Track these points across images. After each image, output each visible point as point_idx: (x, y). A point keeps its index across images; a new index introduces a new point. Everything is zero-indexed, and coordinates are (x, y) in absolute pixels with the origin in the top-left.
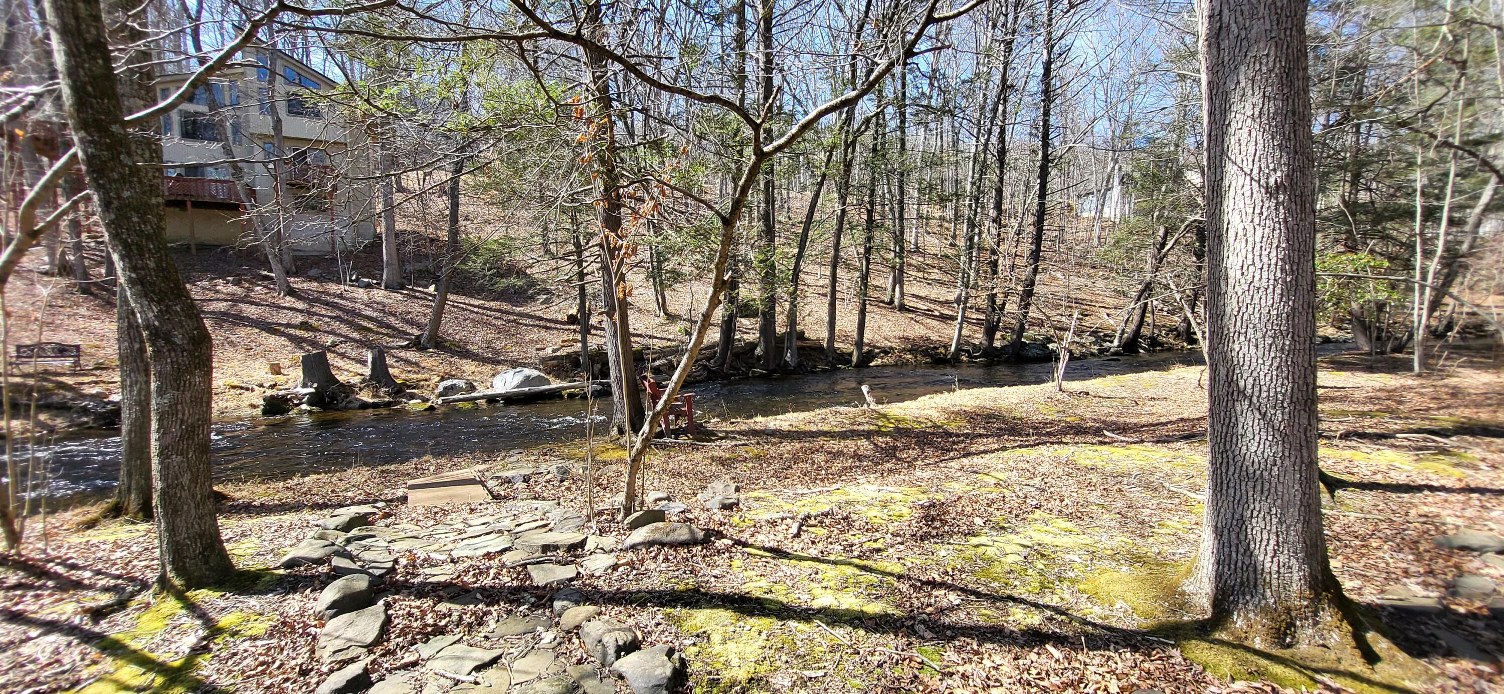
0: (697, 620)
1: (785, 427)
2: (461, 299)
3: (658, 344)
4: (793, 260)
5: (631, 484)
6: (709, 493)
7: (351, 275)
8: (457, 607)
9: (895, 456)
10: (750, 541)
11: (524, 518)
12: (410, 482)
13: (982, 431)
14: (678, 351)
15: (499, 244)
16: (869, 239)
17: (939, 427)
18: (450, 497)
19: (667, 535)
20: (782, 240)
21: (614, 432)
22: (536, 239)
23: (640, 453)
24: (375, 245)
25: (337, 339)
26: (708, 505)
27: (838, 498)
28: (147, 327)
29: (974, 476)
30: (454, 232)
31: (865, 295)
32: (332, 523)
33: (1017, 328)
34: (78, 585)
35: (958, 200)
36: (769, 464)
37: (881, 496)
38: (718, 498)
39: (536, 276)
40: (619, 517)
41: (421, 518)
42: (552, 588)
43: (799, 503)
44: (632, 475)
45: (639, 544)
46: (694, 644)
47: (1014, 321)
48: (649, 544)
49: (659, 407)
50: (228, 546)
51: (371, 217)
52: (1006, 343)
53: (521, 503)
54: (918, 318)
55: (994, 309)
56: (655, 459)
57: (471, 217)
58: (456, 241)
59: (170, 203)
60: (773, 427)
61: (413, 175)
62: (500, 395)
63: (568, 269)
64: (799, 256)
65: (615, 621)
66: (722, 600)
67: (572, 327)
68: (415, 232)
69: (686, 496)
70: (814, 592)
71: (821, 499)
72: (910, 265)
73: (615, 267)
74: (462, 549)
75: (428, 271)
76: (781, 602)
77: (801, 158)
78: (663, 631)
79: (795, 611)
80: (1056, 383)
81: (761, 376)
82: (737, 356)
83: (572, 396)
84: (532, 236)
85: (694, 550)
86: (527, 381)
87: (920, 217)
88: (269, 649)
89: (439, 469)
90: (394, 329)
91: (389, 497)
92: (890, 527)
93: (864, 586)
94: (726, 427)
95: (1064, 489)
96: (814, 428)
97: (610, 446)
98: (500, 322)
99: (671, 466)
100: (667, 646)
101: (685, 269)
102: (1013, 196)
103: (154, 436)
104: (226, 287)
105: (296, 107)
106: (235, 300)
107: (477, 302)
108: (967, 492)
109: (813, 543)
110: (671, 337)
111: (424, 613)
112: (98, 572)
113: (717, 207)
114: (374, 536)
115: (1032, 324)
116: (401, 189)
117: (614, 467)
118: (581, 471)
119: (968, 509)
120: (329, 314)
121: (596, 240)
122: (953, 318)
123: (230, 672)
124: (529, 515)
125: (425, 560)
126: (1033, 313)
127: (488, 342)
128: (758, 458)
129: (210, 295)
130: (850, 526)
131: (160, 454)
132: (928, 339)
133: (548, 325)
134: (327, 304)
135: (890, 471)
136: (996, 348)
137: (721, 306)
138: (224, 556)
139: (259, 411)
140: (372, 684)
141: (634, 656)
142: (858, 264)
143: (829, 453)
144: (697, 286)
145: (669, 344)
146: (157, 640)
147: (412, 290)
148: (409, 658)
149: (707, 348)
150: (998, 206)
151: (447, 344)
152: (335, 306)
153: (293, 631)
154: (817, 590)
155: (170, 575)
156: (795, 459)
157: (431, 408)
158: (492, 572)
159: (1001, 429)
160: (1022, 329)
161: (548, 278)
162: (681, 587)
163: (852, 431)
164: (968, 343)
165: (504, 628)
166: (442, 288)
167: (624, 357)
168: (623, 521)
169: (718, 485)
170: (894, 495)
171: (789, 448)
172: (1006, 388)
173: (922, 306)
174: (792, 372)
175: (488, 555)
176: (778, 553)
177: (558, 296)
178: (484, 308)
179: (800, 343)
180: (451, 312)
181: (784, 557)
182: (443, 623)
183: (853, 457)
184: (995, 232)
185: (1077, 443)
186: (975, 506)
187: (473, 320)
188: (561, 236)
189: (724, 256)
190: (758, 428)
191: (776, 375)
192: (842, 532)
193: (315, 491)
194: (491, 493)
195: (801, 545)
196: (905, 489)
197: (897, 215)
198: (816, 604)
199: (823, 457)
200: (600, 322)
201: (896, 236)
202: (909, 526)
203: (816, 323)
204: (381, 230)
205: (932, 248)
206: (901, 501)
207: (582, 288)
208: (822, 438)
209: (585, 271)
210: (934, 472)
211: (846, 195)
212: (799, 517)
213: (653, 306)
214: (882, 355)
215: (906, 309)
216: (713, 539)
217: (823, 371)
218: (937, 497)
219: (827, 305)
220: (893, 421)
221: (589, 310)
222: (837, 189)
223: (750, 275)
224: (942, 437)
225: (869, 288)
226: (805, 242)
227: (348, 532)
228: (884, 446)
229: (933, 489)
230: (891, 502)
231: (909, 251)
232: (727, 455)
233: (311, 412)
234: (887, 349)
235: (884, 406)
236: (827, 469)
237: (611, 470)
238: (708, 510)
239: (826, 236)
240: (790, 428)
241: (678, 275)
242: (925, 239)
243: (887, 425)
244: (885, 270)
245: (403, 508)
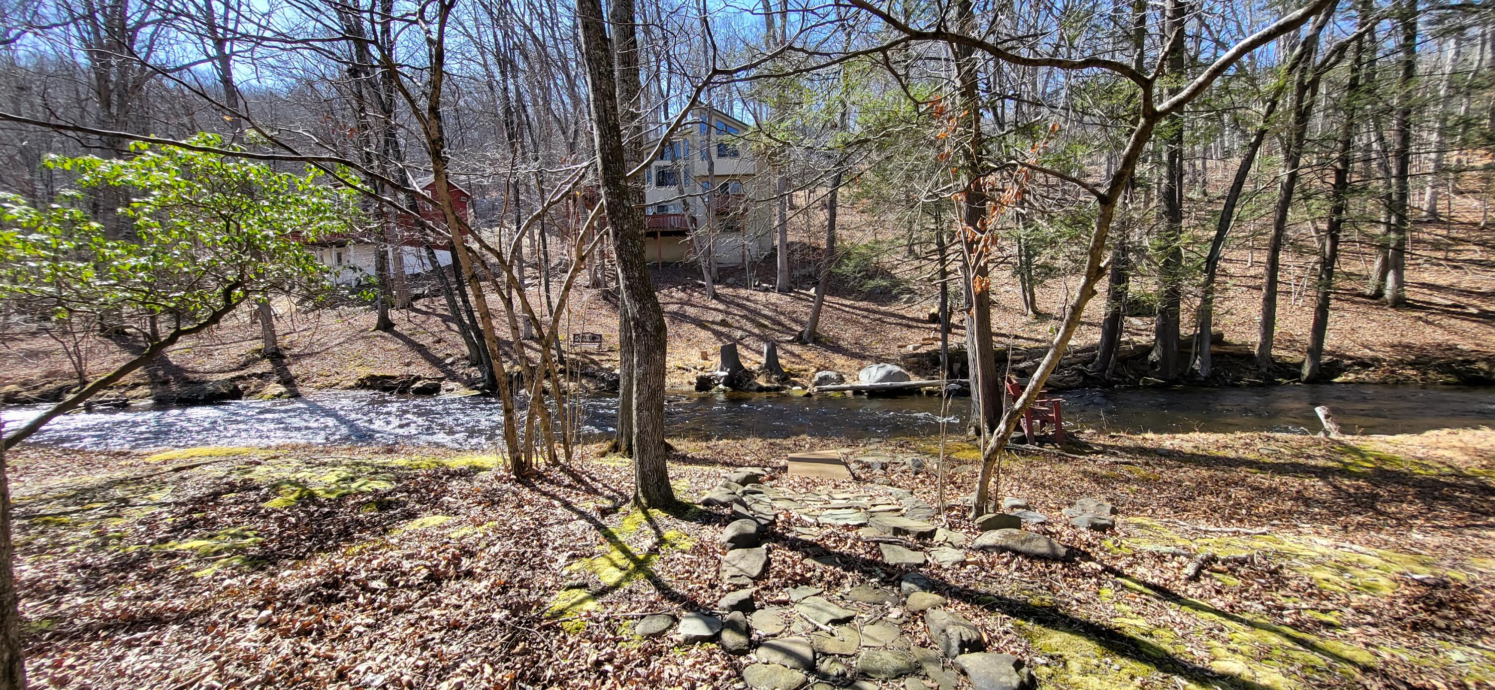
0: (1053, 641)
1: (1188, 448)
2: (836, 300)
3: (1023, 344)
4: (1209, 246)
5: (984, 484)
6: (1076, 510)
7: (755, 282)
8: (820, 565)
9: (1373, 507)
10: (1126, 572)
11: (879, 500)
12: (790, 455)
14: (1043, 351)
15: (870, 248)
16: (1338, 210)
17: (1467, 477)
18: (820, 472)
19: (1023, 543)
20: (1193, 222)
21: (972, 432)
22: (901, 241)
23: (994, 452)
24: (772, 256)
25: (744, 334)
26: (1074, 522)
27: (1263, 544)
28: (633, 319)
30: (832, 240)
31: (1328, 286)
32: (735, 477)
34: (595, 492)
36: (1161, 491)
37: (1339, 555)
38: (1087, 516)
39: (900, 276)
40: (971, 516)
41: (796, 485)
42: (900, 569)
43: (1199, 541)
44: (986, 475)
45: (990, 547)
46: (1047, 665)
48: (1001, 549)
49: (1017, 406)
50: (672, 482)
51: (770, 232)
53: (878, 487)
54: (1431, 318)
56: (1017, 465)
57: (846, 225)
58: (833, 248)
59: (649, 234)
60: (1169, 447)
61: (801, 193)
62: (864, 388)
63: (931, 268)
64: (1218, 241)
65: (960, 616)
66: (1085, 628)
67: (933, 326)
68: (801, 242)
69: (1049, 509)
70: (1215, 651)
71: (1236, 541)
72: (1418, 241)
73: (974, 261)
74: (826, 516)
75: (810, 276)
76: (1165, 651)
77: (1226, 117)
78: (1012, 642)
79: (1185, 667)
81: (1156, 386)
82: (1123, 360)
83: (930, 393)
84: (898, 239)
85: (1054, 566)
86: (889, 376)
87: (1441, 169)
88: (692, 562)
89: (812, 446)
90: (784, 326)
91: (775, 465)
92: (1354, 599)
93: (1298, 664)
94: (1104, 440)
96: (1232, 454)
97: (966, 445)
98: (866, 321)
99: (1033, 476)
100: (1014, 658)
101: (1060, 263)
103: (635, 395)
104: (678, 294)
105: (723, 152)
106: (682, 303)
107: (848, 303)
109: (1218, 592)
110: (1040, 337)
111: (794, 564)
112: (605, 486)
114: (762, 493)
116: (792, 206)
117: (970, 468)
118: (935, 466)
120: (739, 313)
123: (669, 572)
124: (884, 498)
125: (797, 520)
127: (856, 339)
128: (1145, 480)
129: (668, 300)
130: (1281, 583)
131: (637, 409)
132: (1452, 348)
133: (910, 323)
134: (738, 305)
135: (1360, 526)
138: (669, 488)
139: (693, 388)
140: (754, 610)
141: (977, 657)
142: (1317, 245)
143: (1255, 489)
144: (1068, 279)
145: (1037, 344)
146: (632, 537)
147: (798, 292)
148: (782, 597)
149: (1084, 351)
151: (823, 340)
152: (743, 307)
153: (707, 554)
154: (1220, 650)
155: (640, 495)
156: (1201, 488)
157: (809, 395)
158: (849, 542)
161: (911, 278)
162: (1035, 601)
163: (1294, 465)
165: (857, 593)
166: (821, 290)
167: (982, 355)
168: (973, 520)
169: (1090, 504)
170: (1362, 557)
171: (1191, 474)
173: (1442, 299)
174: (1202, 384)
175: (846, 526)
176: (1164, 593)
177: (920, 295)
178: (854, 308)
179: (1215, 349)
180: (827, 311)
181: (1174, 600)
182: (808, 575)
183: (1296, 499)
187: (844, 319)
188: (926, 235)
189: (1100, 240)
190: (1148, 445)
191: (1178, 386)
192: (1266, 588)
193: (725, 452)
194: (853, 474)
195: (1200, 591)
196: (1389, 554)
197: (1394, 172)
198: (1218, 666)
199: (1245, 493)
200: (961, 321)
201: (1391, 202)
202: (1391, 604)
203: (1243, 324)
204: (777, 242)
205: (1467, 214)
206: (1376, 568)
207: (944, 287)
208: (1244, 468)
209: (948, 269)
210: (1449, 540)
211: (1299, 154)
212: (1199, 556)
213: (1020, 304)
214: (1356, 368)
215: (1408, 305)
216: (1077, 559)
217: (1251, 385)
218: (1453, 574)
219: (1261, 300)
220: (1372, 459)
221: (951, 308)
222: (1283, 149)
223: (1143, 266)
224: (1472, 492)
225: (1336, 277)
226: (1229, 221)
227: (744, 486)
228: (1352, 491)
229: (1444, 562)
230: (1358, 566)
231: (1418, 222)
232: (1104, 473)
233: (725, 391)
234: (1367, 361)
235: (1355, 437)
236: (1249, 509)
237: (966, 470)
238: (1073, 527)
239: (1263, 212)
240: (1195, 451)
241: (1051, 270)
242: (1452, 202)
243: (1360, 463)
244: (1367, 250)
245: (784, 475)
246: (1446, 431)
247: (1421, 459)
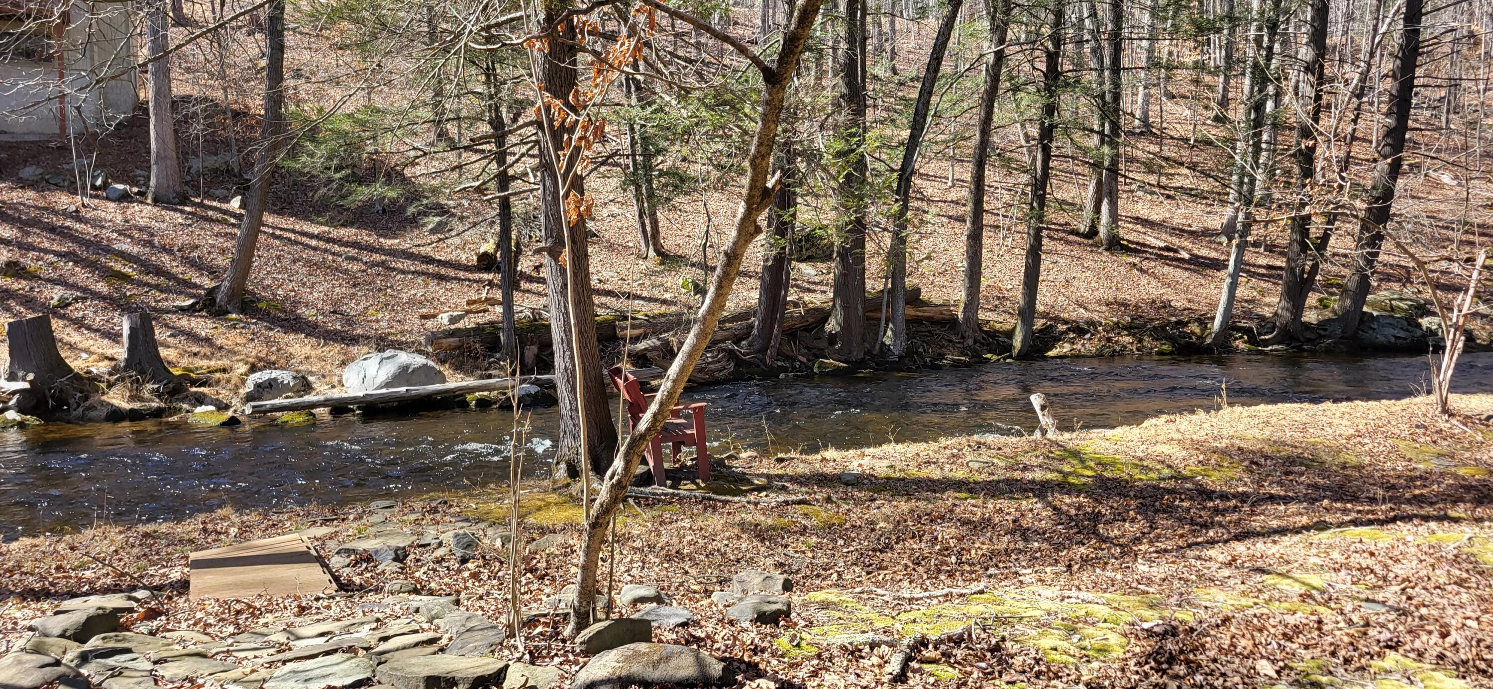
1: (881, 469)
2: (288, 222)
3: (643, 309)
4: (901, 152)
5: (588, 569)
6: (733, 591)
7: (95, 178)
9: (1095, 533)
11: (393, 627)
12: (194, 556)
13: (1275, 490)
14: (680, 324)
15: (358, 122)
16: (1050, 110)
17: (1185, 478)
18: (264, 583)
19: (655, 665)
20: (881, 114)
21: (561, 473)
22: (421, 112)
23: (607, 510)
24: (136, 124)
25: (69, 294)
26: (732, 613)
27: (981, 608)
29: (1258, 577)
30: (275, 100)
31: (1040, 219)
32: (58, 623)
33: (1352, 285)
35: (1232, 31)
36: (849, 541)
37: (1066, 609)
38: (751, 601)
39: (422, 180)
40: (567, 631)
41: (211, 620)
43: (903, 617)
44: (591, 552)
45: (602, 682)
47: (1346, 272)
48: (622, 682)
49: (643, 426)
51: (130, 71)
52: (1328, 314)
53: (390, 600)
54: (1145, 265)
55: (1304, 247)
56: (639, 524)
57: (306, 71)
58: (280, 117)
60: (857, 470)
62: (354, 400)
63: (479, 167)
64: (912, 144)
67: (486, 276)
68: (206, 99)
69: (690, 595)
71: (949, 609)
72: (1132, 160)
73: (564, 164)
74: (284, 678)
75: (229, 172)
80: (1433, 398)
81: (836, 373)
82: (791, 334)
83: (483, 404)
84: (413, 107)
86: (404, 375)
87: (1154, 63)
89: (245, 531)
90: (169, 276)
91: (157, 581)
92: (1084, 671)
94: (768, 467)
95: (1450, 611)
96: (935, 473)
97: (553, 497)
98: (355, 267)
99: (664, 540)
101: (696, 169)
102: (1349, 18)
107: (316, 229)
108: (1241, 610)
110: (667, 296)
113: (756, 50)
114: (128, 651)
115: (1388, 278)
116: (182, 21)
117: (559, 538)
118: (498, 543)
119: (1244, 643)
120: (55, 247)
121: (530, 115)
122: (1218, 265)
124: (404, 620)
126: (1388, 254)
127: (335, 303)
128: (828, 528)
130: (1005, 664)
132: (1166, 305)
133: (442, 272)
134: (52, 229)
135: (1085, 561)
136: (1307, 326)
137: (761, 237)
142: (1027, 159)
143: (966, 522)
144: (716, 201)
145: (663, 309)
147: (201, 205)
149: (735, 318)
150: (1318, 38)
151: (262, 305)
152: (64, 233)
156: (900, 529)
157: (233, 422)
159: (1316, 487)
160: (1364, 287)
161: (443, 185)
163: (1010, 482)
164: (1248, 315)
166: (254, 201)
167: (580, 333)
168: (573, 638)
169: (752, 577)
170: (1091, 608)
171: (887, 510)
172: (1327, 405)
173: (1154, 240)
174: (896, 366)
177: (462, 218)
178: (329, 240)
179: (911, 312)
180: (269, 247)
183: (1012, 532)
184: (1310, 92)
185: (1479, 520)
186: (1260, 638)
187: (308, 263)
188: (469, 105)
189: (766, 142)
190: (829, 469)
191: (864, 373)
192: (988, 675)
193: (27, 566)
194: (336, 579)
196: (1115, 597)
197: (1107, 61)
199: (953, 531)
200: (537, 268)
201: (1105, 103)
202: (1123, 670)
203: (943, 273)
204: (147, 93)
205: (1178, 126)
206: (1105, 621)
207: (505, 204)
208: (950, 493)
209: (511, 172)
210: (1174, 567)
211: (1006, 24)
212: (905, 642)
213: (635, 239)
214: (1072, 335)
215: (1122, 246)
216: (739, 678)
217: (956, 365)
218: (1180, 615)
219: (964, 238)
220: (1092, 464)
221: (518, 245)
222: (988, 13)
223: (818, 180)
224: (1191, 499)
225: (1048, 206)
226: (925, 117)
227: (83, 641)
228: (1073, 512)
229: (1171, 600)
230: (1086, 622)
231: (1131, 133)
232: (770, 521)
233: (21, 425)
234: (1082, 325)
235: (1074, 435)
236: (959, 554)
237: (553, 544)
238: (731, 623)
239: (965, 105)
240: (890, 473)
241: (683, 181)
242: (1164, 108)
243: (1080, 471)
244: (1080, 170)
245: (181, 602)
246: (1164, 418)
247: (1141, 459)
